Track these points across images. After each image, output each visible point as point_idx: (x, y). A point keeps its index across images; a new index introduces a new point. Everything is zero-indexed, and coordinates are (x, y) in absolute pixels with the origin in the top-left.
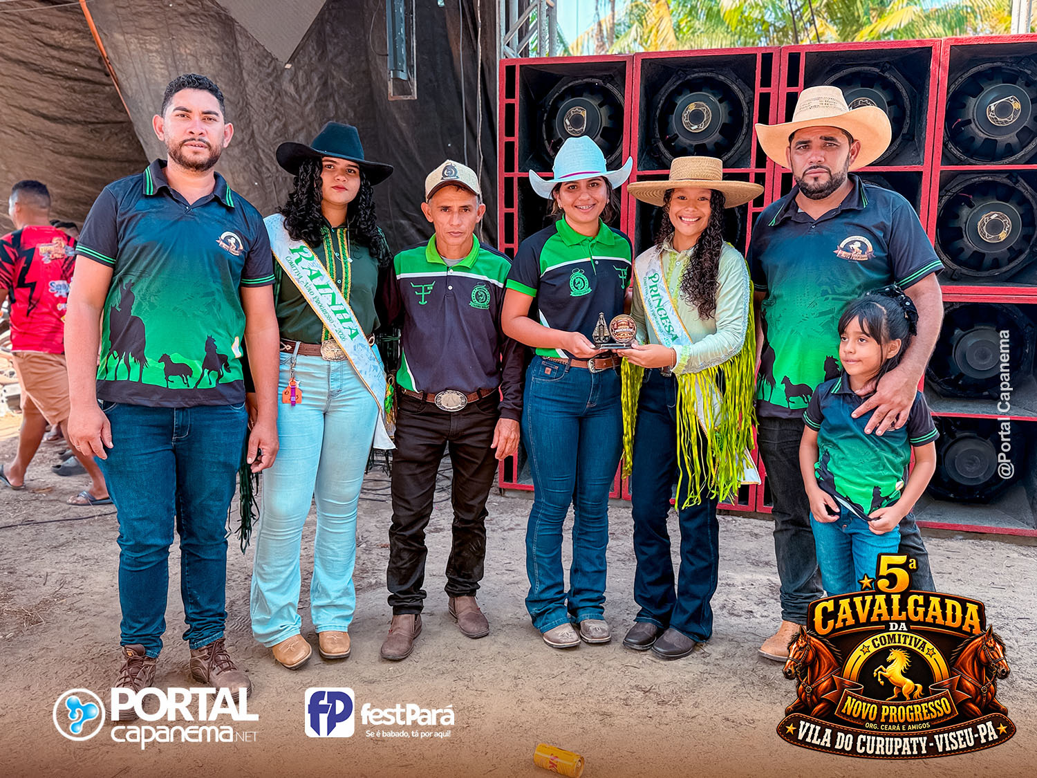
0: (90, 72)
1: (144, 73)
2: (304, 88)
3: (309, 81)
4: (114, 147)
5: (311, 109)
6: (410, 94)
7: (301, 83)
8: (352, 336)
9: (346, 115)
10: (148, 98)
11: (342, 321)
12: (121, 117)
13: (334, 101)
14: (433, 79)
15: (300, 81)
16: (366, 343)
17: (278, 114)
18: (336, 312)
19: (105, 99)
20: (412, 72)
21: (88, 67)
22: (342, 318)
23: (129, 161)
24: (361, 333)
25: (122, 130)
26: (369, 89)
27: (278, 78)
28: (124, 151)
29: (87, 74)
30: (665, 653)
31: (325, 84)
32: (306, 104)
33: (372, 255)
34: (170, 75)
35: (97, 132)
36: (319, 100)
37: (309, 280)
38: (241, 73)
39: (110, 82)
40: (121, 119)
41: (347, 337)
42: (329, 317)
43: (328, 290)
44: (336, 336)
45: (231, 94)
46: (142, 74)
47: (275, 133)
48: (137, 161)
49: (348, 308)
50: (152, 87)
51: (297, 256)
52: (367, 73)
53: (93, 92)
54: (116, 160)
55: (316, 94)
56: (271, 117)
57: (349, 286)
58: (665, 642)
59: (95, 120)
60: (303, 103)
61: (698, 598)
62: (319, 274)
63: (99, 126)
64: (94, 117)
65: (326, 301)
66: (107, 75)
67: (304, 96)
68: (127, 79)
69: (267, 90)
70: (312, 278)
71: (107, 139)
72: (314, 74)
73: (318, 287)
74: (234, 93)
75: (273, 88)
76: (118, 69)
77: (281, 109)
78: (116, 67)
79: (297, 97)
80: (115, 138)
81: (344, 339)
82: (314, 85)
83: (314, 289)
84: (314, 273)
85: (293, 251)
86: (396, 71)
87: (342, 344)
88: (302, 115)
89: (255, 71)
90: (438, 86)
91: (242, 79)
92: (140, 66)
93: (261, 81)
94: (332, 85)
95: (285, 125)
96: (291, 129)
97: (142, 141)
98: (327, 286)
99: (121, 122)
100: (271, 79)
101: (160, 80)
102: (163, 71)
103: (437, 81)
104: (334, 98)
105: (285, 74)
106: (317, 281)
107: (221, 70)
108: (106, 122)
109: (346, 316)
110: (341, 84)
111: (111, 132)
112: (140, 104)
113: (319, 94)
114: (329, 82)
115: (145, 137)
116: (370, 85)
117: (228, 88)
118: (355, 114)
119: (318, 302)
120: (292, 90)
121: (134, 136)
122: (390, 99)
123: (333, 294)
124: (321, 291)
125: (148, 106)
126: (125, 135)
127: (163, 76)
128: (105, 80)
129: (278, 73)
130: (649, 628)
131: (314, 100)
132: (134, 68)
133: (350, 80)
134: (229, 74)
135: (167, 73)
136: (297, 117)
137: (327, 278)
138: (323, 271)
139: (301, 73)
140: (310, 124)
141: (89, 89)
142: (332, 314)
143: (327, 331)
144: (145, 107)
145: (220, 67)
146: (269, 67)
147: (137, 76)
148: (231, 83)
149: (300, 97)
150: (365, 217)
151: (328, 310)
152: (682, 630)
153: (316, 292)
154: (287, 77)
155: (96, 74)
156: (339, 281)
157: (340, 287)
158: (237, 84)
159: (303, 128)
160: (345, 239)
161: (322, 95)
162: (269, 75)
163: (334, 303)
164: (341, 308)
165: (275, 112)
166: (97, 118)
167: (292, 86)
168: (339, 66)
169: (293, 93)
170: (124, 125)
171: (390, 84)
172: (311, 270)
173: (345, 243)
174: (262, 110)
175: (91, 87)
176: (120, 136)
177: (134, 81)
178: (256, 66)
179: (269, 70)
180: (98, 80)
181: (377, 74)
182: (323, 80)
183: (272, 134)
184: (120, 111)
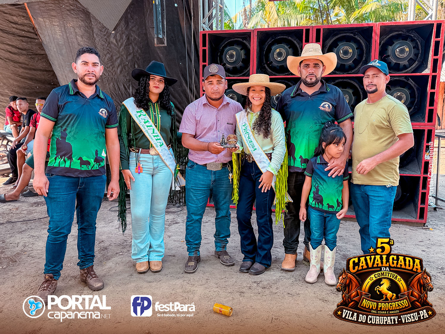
0: (29, 33)
1: (52, 34)
2: (119, 41)
3: (121, 38)
4: (40, 65)
5: (122, 49)
6: (164, 43)
7: (118, 38)
8: (161, 146)
9: (137, 52)
10: (54, 45)
11: (157, 140)
12: (42, 52)
13: (132, 45)
14: (173, 36)
15: (118, 37)
16: (167, 148)
17: (109, 51)
18: (154, 136)
19: (36, 45)
20: (164, 35)
21: (28, 32)
22: (157, 138)
23: (46, 71)
24: (165, 144)
25: (43, 58)
26: (147, 42)
27: (109, 36)
28: (44, 66)
29: (28, 35)
30: (255, 272)
31: (128, 39)
32: (120, 47)
33: (168, 113)
34: (63, 35)
35: (33, 59)
36: (126, 45)
37: (144, 124)
38: (93, 34)
39: (37, 38)
40: (42, 53)
41: (159, 146)
42: (152, 138)
43: (151, 128)
44: (154, 145)
45: (89, 43)
46: (51, 35)
47: (108, 59)
48: (50, 71)
49: (159, 135)
50: (55, 40)
51: (139, 114)
52: (146, 34)
53: (30, 42)
54: (41, 70)
55: (124, 43)
56: (105, 53)
57: (160, 126)
58: (254, 268)
59: (32, 54)
60: (119, 47)
61: (266, 250)
62: (148, 121)
63: (33, 56)
64: (31, 52)
65: (151, 132)
66: (37, 35)
67: (120, 44)
68: (44, 37)
69: (104, 41)
70: (145, 123)
71: (37, 62)
72: (124, 35)
73: (147, 126)
74: (90, 43)
75: (107, 41)
76: (40, 33)
77: (110, 49)
78: (39, 32)
79: (117, 44)
80: (40, 61)
81: (157, 147)
82: (124, 39)
83: (146, 127)
84: (146, 121)
85: (138, 112)
86: (157, 34)
87: (157, 149)
88: (119, 52)
89: (99, 33)
90: (175, 40)
91: (94, 37)
92: (50, 32)
93: (101, 38)
94: (131, 39)
95: (112, 56)
96: (114, 58)
97: (51, 63)
98: (151, 126)
99: (43, 55)
100: (106, 37)
101: (59, 37)
102: (60, 34)
103: (175, 37)
104: (132, 44)
105: (112, 35)
106: (147, 124)
107: (85, 33)
108: (37, 55)
109: (159, 138)
110: (135, 38)
111: (38, 59)
112: (50, 48)
113: (126, 43)
114: (130, 38)
115: (52, 61)
116: (147, 40)
117: (87, 41)
118: (141, 51)
119: (147, 132)
120: (114, 41)
121: (48, 60)
122: (155, 46)
123: (154, 129)
124: (149, 128)
125: (53, 48)
126: (44, 60)
127: (60, 35)
128: (35, 37)
129: (109, 35)
130: (249, 263)
131: (124, 45)
132: (48, 32)
133: (139, 37)
134: (88, 35)
135: (62, 35)
136: (117, 53)
137: (151, 123)
138: (149, 120)
139: (118, 34)
140: (122, 55)
141: (29, 41)
142: (153, 137)
143: (151, 144)
144: (52, 49)
145: (84, 32)
146: (104, 32)
147: (49, 35)
148: (89, 39)
149: (118, 44)
150: (165, 99)
151: (151, 135)
152: (260, 263)
153: (147, 128)
154: (112, 36)
155: (32, 34)
156: (156, 124)
157: (156, 126)
158: (91, 39)
159: (119, 57)
160: (158, 107)
161: (127, 43)
162: (105, 35)
163: (154, 133)
164: (157, 135)
165: (107, 50)
166: (32, 53)
167: (115, 40)
168: (134, 31)
169: (115, 43)
170: (44, 56)
171: (155, 40)
172: (145, 120)
173: (158, 109)
174: (102, 50)
175: (30, 40)
176: (42, 60)
177: (47, 38)
178: (99, 32)
179: (105, 33)
180: (32, 37)
181: (150, 35)
182: (127, 37)
183: (106, 59)
184: (42, 50)
